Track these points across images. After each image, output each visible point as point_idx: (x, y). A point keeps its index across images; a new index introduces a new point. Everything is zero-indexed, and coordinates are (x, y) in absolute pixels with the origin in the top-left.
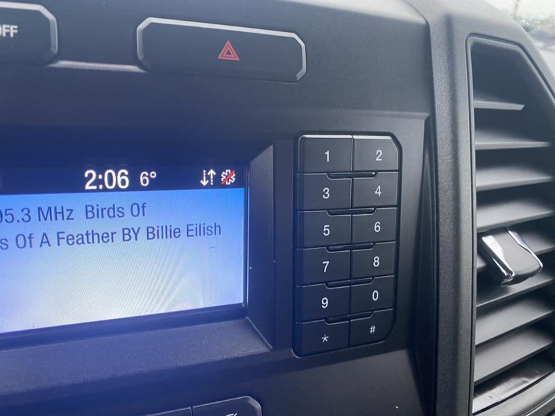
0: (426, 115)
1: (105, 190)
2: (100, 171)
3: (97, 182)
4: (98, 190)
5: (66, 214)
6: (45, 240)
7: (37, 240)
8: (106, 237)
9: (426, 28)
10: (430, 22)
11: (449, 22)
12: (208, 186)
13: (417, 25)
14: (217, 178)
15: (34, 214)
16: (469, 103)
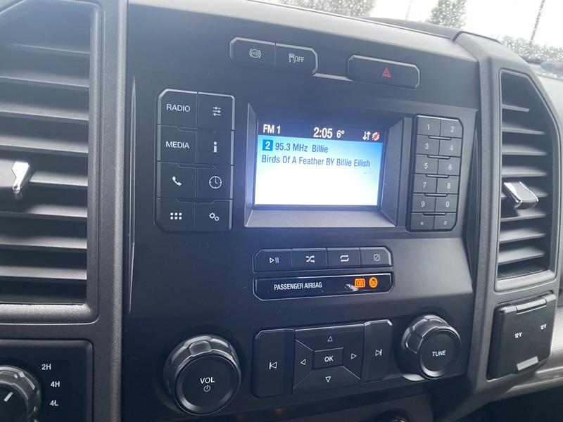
0: (477, 110)
1: (322, 138)
2: (321, 129)
3: (319, 134)
4: (319, 138)
5: (304, 148)
6: (294, 161)
7: (291, 160)
8: (320, 162)
9: (478, 64)
10: (480, 61)
11: (490, 61)
12: (366, 140)
13: (473, 62)
14: (371, 136)
15: (292, 147)
16: (500, 106)
